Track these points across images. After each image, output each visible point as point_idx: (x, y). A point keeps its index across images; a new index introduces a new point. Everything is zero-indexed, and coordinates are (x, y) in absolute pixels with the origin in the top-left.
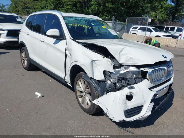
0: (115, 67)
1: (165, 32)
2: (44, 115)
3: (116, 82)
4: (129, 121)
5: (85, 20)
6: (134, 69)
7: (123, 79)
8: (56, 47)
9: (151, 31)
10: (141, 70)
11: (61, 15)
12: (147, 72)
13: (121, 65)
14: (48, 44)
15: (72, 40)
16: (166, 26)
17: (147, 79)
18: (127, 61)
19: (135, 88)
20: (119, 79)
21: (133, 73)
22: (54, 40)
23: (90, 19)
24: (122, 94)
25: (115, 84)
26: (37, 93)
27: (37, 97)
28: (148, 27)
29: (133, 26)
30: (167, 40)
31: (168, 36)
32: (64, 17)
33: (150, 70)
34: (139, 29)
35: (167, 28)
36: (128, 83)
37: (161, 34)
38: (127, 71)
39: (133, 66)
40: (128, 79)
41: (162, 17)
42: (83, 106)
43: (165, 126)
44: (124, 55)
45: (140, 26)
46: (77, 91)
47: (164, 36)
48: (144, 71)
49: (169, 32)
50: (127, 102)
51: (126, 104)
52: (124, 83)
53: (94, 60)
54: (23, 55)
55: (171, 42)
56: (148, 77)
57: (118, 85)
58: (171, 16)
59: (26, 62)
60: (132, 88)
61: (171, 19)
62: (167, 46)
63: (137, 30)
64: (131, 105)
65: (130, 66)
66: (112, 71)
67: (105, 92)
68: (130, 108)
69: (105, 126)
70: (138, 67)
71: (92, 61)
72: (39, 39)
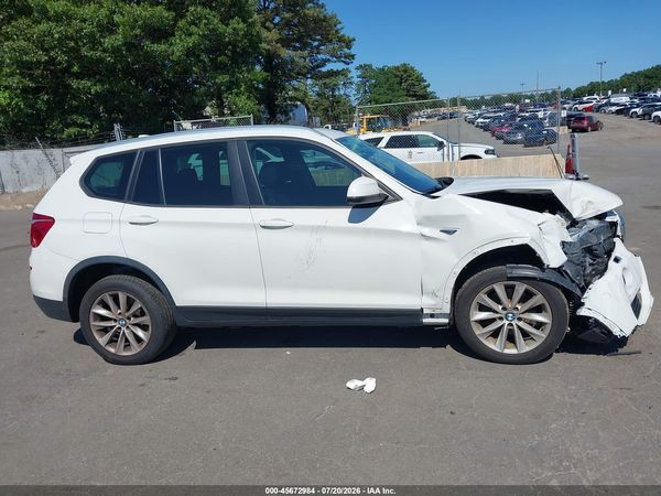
14: (320, 229)
18: (584, 210)
19: (621, 258)
42: (510, 350)
46: (472, 324)
48: (615, 221)
50: (627, 290)
53: (538, 225)
68: (633, 298)
70: (601, 217)
72: (255, 225)
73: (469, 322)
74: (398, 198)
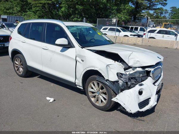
0: (125, 69)
1: (131, 31)
2: (66, 117)
3: (127, 81)
4: (143, 111)
5: (84, 28)
6: (140, 69)
7: (132, 78)
8: (64, 54)
9: (120, 31)
10: (146, 70)
11: (64, 24)
12: (150, 71)
13: (130, 67)
14: (53, 52)
15: (81, 47)
16: (130, 27)
17: (151, 77)
18: (134, 64)
19: (143, 85)
20: (129, 79)
21: (140, 72)
22: (61, 48)
23: (87, 27)
24: (135, 91)
25: (127, 83)
26: (48, 98)
27: (50, 102)
28: (117, 28)
29: (103, 27)
30: (134, 39)
31: (134, 35)
32: (67, 26)
33: (152, 70)
34: (109, 30)
35: (132, 28)
36: (136, 81)
37: (128, 33)
38: (135, 71)
39: (139, 67)
40: (136, 78)
41: (125, 18)
42: (97, 104)
43: (163, 112)
44: (132, 59)
45: (109, 27)
46: (89, 92)
47: (131, 35)
48: (149, 70)
49: (134, 32)
50: (139, 97)
51: (139, 98)
52: (133, 81)
53: (108, 65)
54: (17, 63)
55: (138, 40)
56: (151, 75)
57: (129, 83)
58: (133, 17)
59: (21, 69)
60: (141, 85)
61: (133, 19)
62: (135, 44)
63: (107, 30)
64: (143, 98)
65: (136, 67)
66: (123, 72)
67: (120, 91)
68: (142, 100)
69: (121, 118)
70: (143, 68)
71: (107, 66)
72: (41, 47)
73: (88, 91)
74: (74, 47)
